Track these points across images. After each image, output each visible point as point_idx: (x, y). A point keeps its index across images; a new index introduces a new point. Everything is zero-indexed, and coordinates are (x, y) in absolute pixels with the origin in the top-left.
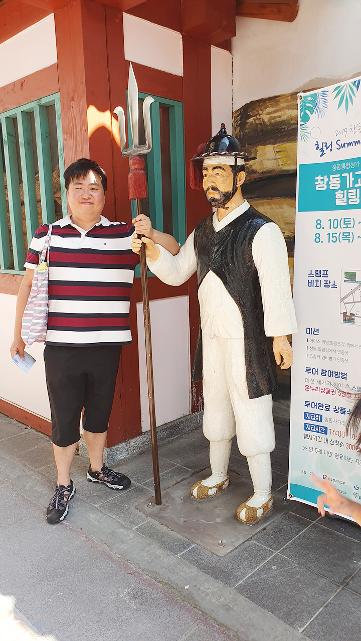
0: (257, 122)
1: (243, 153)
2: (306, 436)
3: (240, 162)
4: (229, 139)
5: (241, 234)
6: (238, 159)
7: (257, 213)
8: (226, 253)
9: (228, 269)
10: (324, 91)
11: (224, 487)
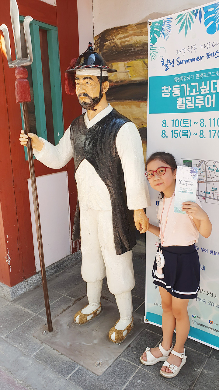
0: (112, 45)
1: (107, 67)
3: (105, 74)
4: (95, 55)
5: (108, 131)
6: (103, 72)
7: (119, 114)
8: (96, 146)
9: (99, 158)
10: (169, 18)
11: (98, 312)
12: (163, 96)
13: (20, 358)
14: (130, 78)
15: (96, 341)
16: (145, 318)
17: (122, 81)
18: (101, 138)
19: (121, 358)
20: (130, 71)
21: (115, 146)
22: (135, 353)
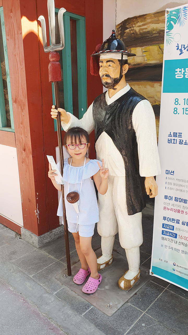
0: (132, 32)
1: (127, 51)
2: (163, 238)
3: (125, 58)
4: (118, 41)
5: (125, 107)
6: (124, 56)
7: (135, 93)
8: (115, 120)
9: (116, 131)
10: (185, 7)
11: (110, 263)
12: (176, 77)
13: (44, 295)
14: (146, 61)
15: (107, 287)
16: (151, 271)
17: (139, 64)
18: (119, 113)
19: (128, 304)
20: (147, 55)
21: (131, 121)
22: (141, 300)
